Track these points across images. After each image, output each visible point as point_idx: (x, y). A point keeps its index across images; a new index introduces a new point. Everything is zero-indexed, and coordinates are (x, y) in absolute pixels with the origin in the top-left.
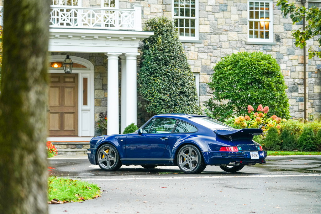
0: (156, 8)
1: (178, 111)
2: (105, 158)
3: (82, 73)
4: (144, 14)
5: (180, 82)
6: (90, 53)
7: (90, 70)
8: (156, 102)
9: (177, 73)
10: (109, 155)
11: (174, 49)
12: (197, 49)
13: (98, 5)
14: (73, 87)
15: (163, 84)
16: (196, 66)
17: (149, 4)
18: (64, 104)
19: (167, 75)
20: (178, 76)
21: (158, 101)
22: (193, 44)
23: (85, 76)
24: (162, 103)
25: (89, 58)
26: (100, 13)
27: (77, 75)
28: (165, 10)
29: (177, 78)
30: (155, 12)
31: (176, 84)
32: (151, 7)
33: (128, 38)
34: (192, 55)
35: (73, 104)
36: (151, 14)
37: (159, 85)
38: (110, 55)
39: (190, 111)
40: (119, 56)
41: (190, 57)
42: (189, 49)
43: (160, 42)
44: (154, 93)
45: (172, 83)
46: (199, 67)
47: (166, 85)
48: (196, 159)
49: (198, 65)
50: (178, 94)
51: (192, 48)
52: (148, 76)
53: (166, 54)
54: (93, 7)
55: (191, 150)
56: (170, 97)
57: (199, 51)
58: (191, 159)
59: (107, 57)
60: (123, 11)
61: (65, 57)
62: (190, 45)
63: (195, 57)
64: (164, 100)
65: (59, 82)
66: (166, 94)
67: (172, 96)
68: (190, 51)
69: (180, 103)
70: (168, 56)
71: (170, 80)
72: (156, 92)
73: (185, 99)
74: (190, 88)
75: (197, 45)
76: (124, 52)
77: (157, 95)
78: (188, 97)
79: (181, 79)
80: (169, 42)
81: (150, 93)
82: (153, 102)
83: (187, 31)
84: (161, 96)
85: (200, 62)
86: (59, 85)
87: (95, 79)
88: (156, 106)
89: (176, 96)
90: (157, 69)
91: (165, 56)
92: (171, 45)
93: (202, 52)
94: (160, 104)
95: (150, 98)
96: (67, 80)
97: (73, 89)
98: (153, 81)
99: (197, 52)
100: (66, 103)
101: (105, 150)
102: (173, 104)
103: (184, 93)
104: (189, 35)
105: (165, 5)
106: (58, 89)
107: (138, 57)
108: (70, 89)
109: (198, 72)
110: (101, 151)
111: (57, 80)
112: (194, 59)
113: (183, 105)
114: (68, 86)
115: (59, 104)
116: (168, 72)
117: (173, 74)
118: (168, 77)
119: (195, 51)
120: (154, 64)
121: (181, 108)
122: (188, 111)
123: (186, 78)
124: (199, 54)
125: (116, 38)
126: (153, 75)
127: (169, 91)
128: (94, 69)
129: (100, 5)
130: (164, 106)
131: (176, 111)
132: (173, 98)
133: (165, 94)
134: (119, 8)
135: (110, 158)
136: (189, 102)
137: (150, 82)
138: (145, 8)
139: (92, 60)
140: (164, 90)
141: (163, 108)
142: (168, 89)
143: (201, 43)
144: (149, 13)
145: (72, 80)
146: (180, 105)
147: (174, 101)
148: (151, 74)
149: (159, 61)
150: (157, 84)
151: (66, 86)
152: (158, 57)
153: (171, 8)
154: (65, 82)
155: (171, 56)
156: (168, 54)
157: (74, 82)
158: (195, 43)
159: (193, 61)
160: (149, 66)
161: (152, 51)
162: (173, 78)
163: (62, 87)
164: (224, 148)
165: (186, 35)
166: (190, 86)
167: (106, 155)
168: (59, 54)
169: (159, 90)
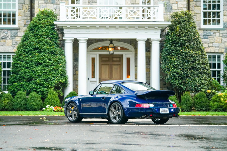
0: (181, 4)
1: (189, 81)
2: (71, 113)
3: (125, 54)
4: (173, 9)
5: (192, 59)
6: (131, 39)
7: (131, 52)
8: (171, 75)
9: (189, 53)
10: (73, 110)
11: (189, 35)
12: (221, 35)
13: (137, 3)
14: (119, 65)
15: (178, 61)
16: (220, 48)
17: (176, 2)
18: (113, 77)
19: (181, 54)
20: (190, 55)
21: (173, 74)
22: (218, 31)
23: (128, 56)
24: (176, 75)
25: (131, 43)
26: (139, 9)
27: (122, 55)
28: (195, 6)
29: (189, 57)
30: (181, 7)
31: (188, 61)
32: (178, 4)
33: (151, 27)
34: (217, 39)
35: (119, 77)
36: (178, 9)
37: (175, 62)
38: (139, 40)
39: (198, 81)
40: (146, 40)
41: (215, 41)
42: (215, 35)
43: (178, 29)
44: (171, 68)
45: (185, 60)
46: (223, 48)
47: (180, 62)
48: (119, 113)
49: (222, 47)
50: (189, 68)
51: (217, 34)
52: (167, 55)
53: (182, 38)
54: (133, 5)
55: (117, 106)
56: (183, 71)
57: (223, 36)
58: (117, 113)
59: (137, 42)
60: (155, 7)
61: (109, 42)
62: (216, 31)
63: (219, 41)
64: (177, 73)
65: (108, 61)
66: (180, 69)
67: (184, 70)
68: (216, 36)
69: (191, 75)
70: (183, 40)
71: (184, 58)
72: (172, 67)
73: (196, 72)
74: (200, 64)
75: (221, 32)
76: (149, 38)
77: (173, 70)
78: (198, 71)
79: (192, 57)
80: (185, 29)
81: (168, 68)
82: (169, 75)
83: (209, 21)
84: (175, 70)
85: (224, 44)
86: (109, 63)
87: (135, 58)
88: (171, 78)
89: (187, 70)
90: (174, 50)
91: (181, 40)
92: (186, 32)
93: (225, 37)
94: (174, 77)
95: (167, 72)
96: (115, 59)
97: (119, 66)
98: (170, 59)
99: (221, 37)
100: (114, 77)
101: (72, 107)
102: (185, 76)
103: (195, 68)
104: (215, 24)
105: (196, 2)
106: (108, 66)
107: (160, 41)
108: (117, 66)
109: (222, 52)
110: (69, 108)
111: (107, 59)
112: (219, 42)
113: (193, 77)
114: (115, 64)
115: (109, 77)
116: (182, 52)
117: (186, 53)
118: (182, 56)
119: (219, 36)
120: (172, 46)
121: (192, 79)
122: (197, 81)
123: (196, 57)
124: (223, 38)
125: (141, 27)
126: (170, 55)
127: (182, 67)
128: (134, 51)
129: (139, 3)
130: (178, 78)
131: (187, 81)
132: (185, 72)
133: (178, 69)
134: (154, 5)
135: (74, 113)
136: (198, 75)
137: (168, 60)
138: (173, 4)
139: (133, 44)
140: (178, 66)
141: (177, 79)
142: (181, 65)
143: (224, 30)
144: (176, 8)
145: (118, 59)
146: (191, 77)
147: (186, 74)
148: (169, 54)
149: (176, 43)
150: (173, 61)
151: (114, 64)
152: (175, 41)
153: (200, 4)
154: (113, 61)
155: (186, 40)
156: (184, 38)
157: (120, 61)
158: (219, 30)
159: (218, 44)
160: (168, 48)
161: (171, 36)
162: (186, 57)
163: (111, 65)
164: (139, 105)
165: (213, 24)
166: (200, 63)
167: (72, 111)
168: (107, 40)
169: (174, 66)
